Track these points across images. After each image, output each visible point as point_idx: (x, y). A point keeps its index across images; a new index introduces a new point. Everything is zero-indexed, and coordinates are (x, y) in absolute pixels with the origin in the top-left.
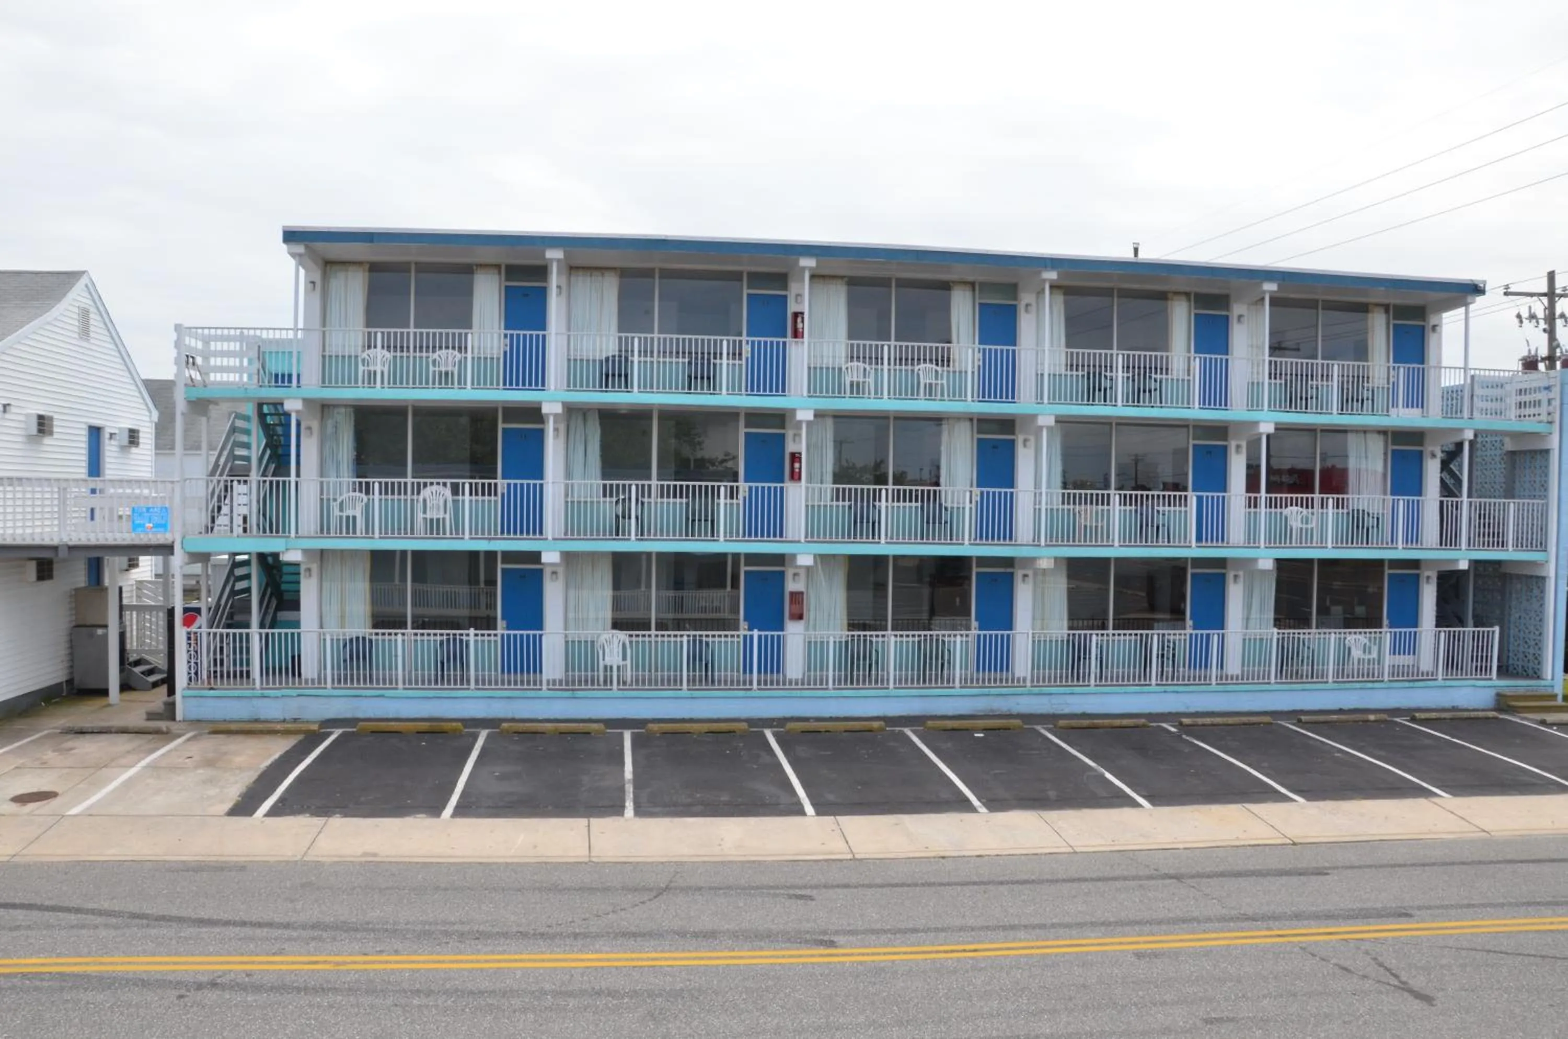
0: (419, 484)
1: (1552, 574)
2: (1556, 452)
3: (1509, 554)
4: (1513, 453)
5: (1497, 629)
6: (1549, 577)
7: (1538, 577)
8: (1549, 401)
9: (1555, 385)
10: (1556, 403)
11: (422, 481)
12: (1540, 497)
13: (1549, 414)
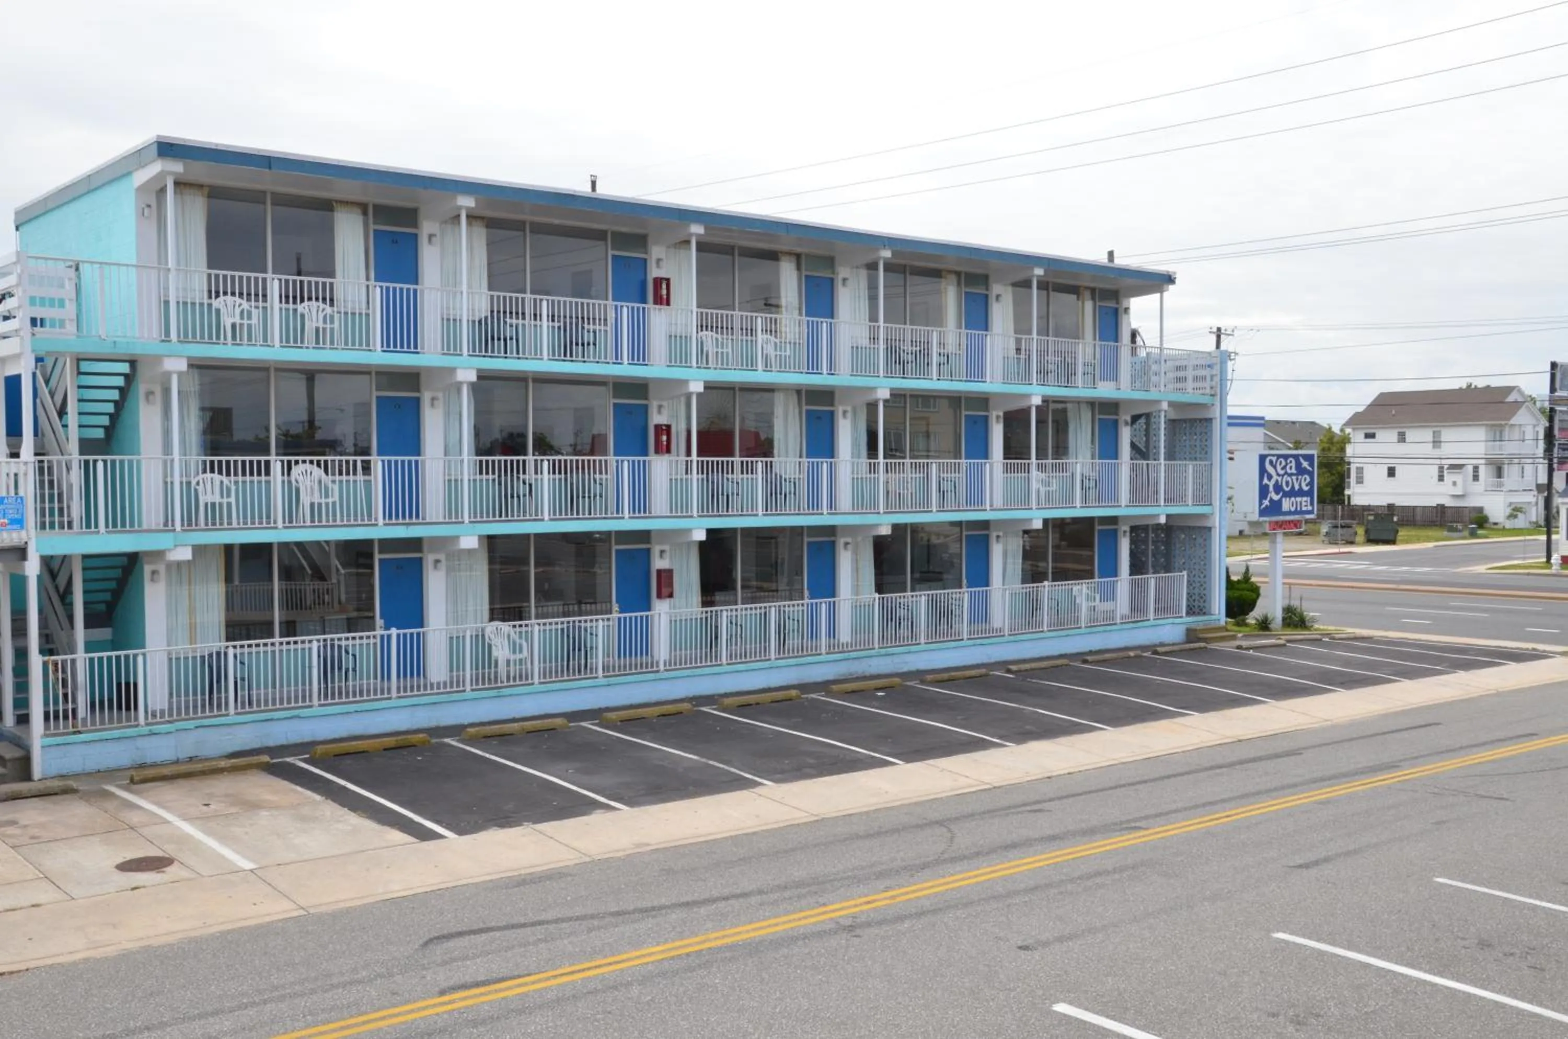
0: (289, 462)
1: (1217, 524)
2: (1218, 420)
3: (1190, 509)
4: (1174, 421)
5: (1185, 573)
6: (1215, 527)
7: (1205, 528)
8: (1212, 377)
9: (1216, 364)
10: (1217, 379)
11: (293, 458)
12: (1206, 459)
13: (1212, 388)
